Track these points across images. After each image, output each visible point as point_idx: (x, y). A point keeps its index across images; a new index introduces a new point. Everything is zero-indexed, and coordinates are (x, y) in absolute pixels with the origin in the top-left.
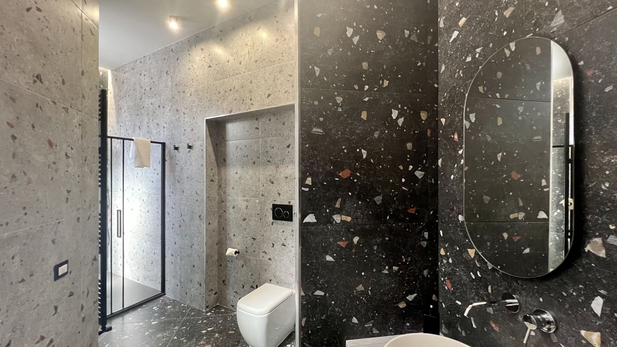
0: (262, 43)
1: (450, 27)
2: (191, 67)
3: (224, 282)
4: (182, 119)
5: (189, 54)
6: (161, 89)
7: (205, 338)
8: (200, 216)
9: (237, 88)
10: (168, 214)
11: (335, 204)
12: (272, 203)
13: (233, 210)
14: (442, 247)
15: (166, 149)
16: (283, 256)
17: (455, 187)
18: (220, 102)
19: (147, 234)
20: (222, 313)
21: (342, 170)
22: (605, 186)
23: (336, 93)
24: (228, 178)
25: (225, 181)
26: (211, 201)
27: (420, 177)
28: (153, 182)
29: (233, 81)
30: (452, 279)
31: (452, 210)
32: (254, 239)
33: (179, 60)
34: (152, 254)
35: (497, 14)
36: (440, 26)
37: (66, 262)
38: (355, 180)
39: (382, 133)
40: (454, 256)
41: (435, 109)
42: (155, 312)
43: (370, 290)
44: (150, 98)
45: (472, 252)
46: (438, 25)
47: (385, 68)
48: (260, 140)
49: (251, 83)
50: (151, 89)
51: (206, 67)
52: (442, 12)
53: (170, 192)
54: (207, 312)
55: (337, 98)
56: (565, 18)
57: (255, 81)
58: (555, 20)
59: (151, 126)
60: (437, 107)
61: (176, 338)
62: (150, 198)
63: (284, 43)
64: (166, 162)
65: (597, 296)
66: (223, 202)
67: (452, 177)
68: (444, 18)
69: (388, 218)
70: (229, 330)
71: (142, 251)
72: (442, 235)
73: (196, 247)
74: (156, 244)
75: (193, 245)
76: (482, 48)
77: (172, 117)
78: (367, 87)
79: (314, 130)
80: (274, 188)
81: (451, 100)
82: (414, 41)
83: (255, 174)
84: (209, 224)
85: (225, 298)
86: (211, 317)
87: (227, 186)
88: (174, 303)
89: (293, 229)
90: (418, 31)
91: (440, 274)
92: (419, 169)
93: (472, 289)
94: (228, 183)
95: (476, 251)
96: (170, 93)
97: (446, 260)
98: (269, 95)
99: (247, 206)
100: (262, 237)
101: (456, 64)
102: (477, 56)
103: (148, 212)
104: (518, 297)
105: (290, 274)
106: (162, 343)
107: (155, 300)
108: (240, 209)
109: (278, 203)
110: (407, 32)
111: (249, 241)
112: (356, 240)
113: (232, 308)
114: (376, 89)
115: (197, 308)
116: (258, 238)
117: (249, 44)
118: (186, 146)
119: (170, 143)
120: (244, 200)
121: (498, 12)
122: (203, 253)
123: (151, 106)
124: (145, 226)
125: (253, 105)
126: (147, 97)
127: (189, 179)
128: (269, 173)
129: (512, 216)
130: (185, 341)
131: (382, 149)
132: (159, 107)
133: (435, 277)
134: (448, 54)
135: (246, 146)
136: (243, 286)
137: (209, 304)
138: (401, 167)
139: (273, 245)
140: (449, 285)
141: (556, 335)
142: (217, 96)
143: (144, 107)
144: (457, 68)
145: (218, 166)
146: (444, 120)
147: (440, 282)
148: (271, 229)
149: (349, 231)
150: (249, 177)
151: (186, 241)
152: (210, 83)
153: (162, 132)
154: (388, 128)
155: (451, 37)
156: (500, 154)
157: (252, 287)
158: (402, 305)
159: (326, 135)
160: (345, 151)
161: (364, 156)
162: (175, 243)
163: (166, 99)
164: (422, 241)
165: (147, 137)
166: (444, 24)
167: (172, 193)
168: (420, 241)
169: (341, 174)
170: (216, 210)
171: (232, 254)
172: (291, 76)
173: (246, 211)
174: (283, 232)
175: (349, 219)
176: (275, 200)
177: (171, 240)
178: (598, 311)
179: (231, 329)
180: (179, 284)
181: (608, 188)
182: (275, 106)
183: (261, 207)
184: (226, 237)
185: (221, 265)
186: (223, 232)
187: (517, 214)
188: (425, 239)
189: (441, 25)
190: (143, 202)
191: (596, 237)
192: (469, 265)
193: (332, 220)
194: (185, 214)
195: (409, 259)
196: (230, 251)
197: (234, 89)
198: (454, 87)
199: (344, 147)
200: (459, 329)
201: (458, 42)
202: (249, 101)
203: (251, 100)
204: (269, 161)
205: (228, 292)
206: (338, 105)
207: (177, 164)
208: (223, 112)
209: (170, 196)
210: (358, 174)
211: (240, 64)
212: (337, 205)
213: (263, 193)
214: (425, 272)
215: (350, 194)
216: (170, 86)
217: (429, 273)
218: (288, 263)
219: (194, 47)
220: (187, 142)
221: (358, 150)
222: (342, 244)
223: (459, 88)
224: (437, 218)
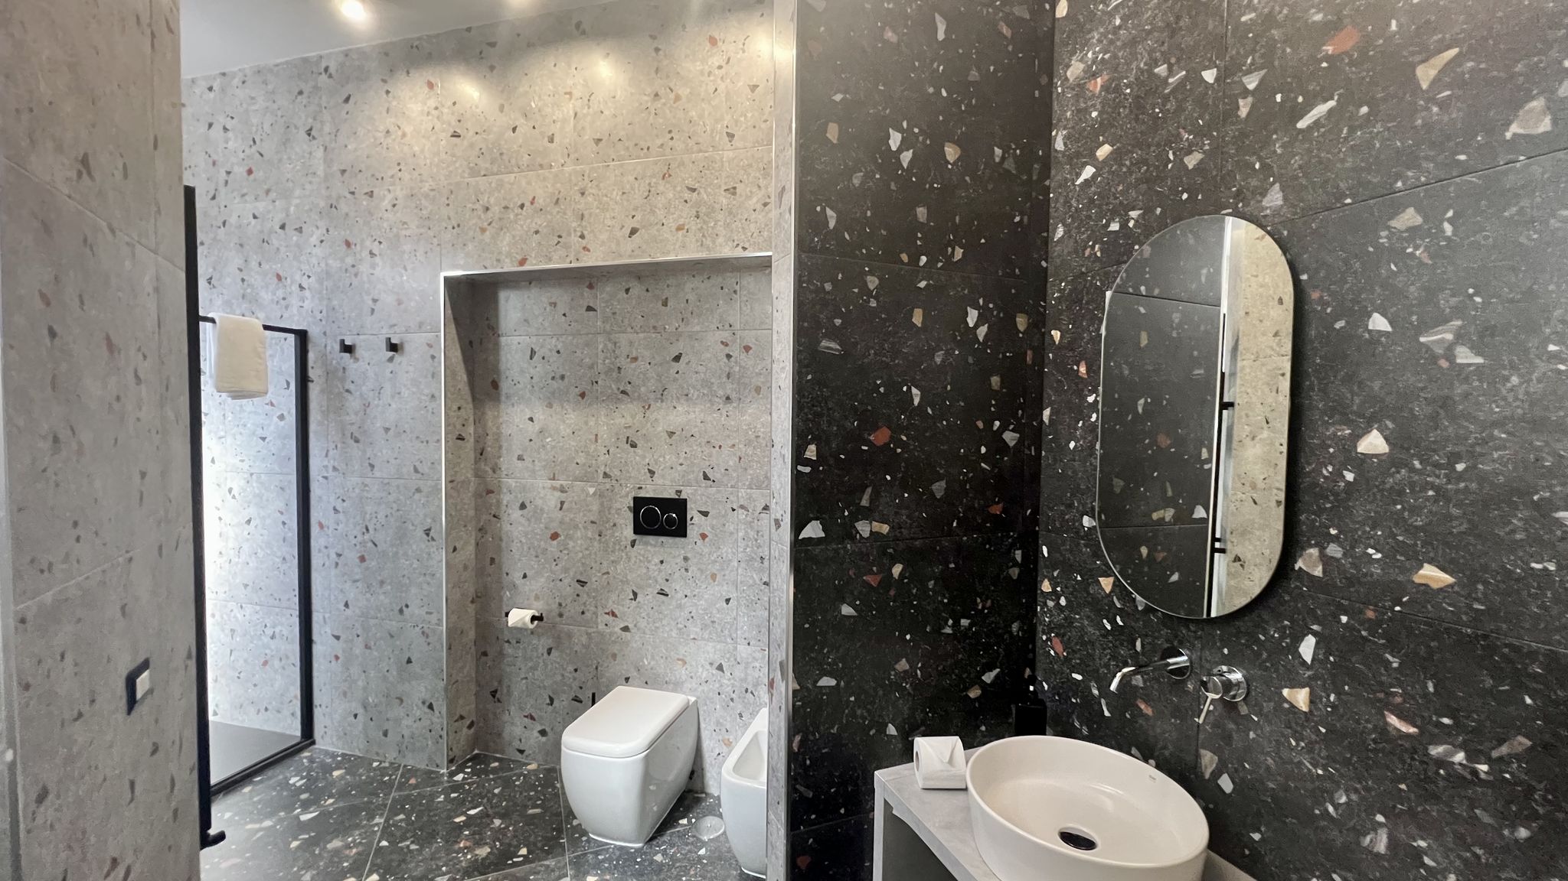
0: (614, 97)
1: (1078, 155)
2: (392, 129)
3: (494, 696)
4: (364, 268)
5: (388, 92)
6: (289, 176)
7: (467, 833)
8: (427, 532)
9: (540, 202)
10: (321, 526)
11: (861, 499)
12: (633, 494)
13: (521, 512)
14: (1046, 577)
15: (310, 347)
16: (661, 620)
17: (1076, 464)
18: (488, 233)
19: (246, 586)
20: (495, 771)
21: (875, 428)
22: (1327, 470)
23: (867, 269)
24: (506, 430)
25: (497, 440)
26: (458, 492)
27: (1012, 444)
28: (263, 439)
29: (529, 183)
30: (1064, 635)
31: (1070, 506)
32: (582, 583)
33: (352, 100)
34: (266, 640)
35: (1171, 157)
36: (1056, 146)
37: (145, 665)
38: (899, 450)
39: (949, 353)
40: (1072, 593)
41: (1042, 310)
42: (300, 790)
43: (919, 669)
44: (247, 197)
45: (1107, 584)
46: (1050, 144)
47: (957, 221)
48: (600, 339)
49: (583, 194)
50: (250, 172)
51: (444, 134)
52: (1059, 120)
53: (326, 467)
54: (452, 774)
55: (869, 278)
56: (1285, 199)
57: (593, 191)
58: (1268, 197)
59: (255, 279)
60: (1044, 307)
61: (384, 843)
62: (254, 485)
63: (675, 105)
64: (311, 385)
65: (1307, 635)
66: (491, 492)
67: (1072, 445)
68: (1064, 132)
69: (955, 524)
70: (526, 807)
71: (228, 632)
72: (1046, 555)
73: (415, 610)
74: (277, 610)
75: (407, 606)
76: (1141, 212)
77: (330, 262)
78: (924, 259)
79: (824, 343)
80: (638, 459)
81: (1074, 299)
82: (1008, 171)
83: (586, 423)
84: (455, 549)
85: (499, 735)
86: (468, 784)
87: (504, 451)
88: (349, 762)
89: (689, 555)
90: (1018, 151)
91: (1040, 628)
92: (1011, 427)
93: (1104, 649)
94: (505, 445)
95: (1117, 581)
96: (323, 192)
97: (1053, 600)
98: (633, 232)
99: (562, 503)
100: (605, 576)
101: (1087, 230)
102: (1131, 224)
103: (249, 522)
104: (1188, 652)
105: (678, 660)
106: (351, 861)
107: (288, 762)
108: (542, 510)
109: (648, 493)
110: (998, 151)
111: (568, 588)
112: (897, 570)
113: (519, 757)
114: (940, 265)
115: (423, 767)
116: (595, 579)
117: (576, 93)
118: (384, 346)
119: (325, 333)
120: (554, 488)
121: (1174, 154)
122: (438, 625)
123: (253, 221)
124: (237, 563)
125: (589, 250)
126: (235, 193)
127: (391, 433)
128: (623, 421)
129: (1155, 516)
130: (413, 847)
131: (949, 387)
132: (283, 227)
133: (1031, 633)
134: (1071, 206)
135: (558, 352)
136: (552, 700)
137: (456, 752)
138: (980, 424)
139: (635, 594)
140: (1059, 648)
141: (1247, 704)
142: (480, 218)
143: (224, 223)
144: (1089, 238)
145: (474, 398)
146: (1059, 333)
147: (1039, 644)
148: (629, 558)
149: (885, 553)
150: (569, 431)
151: (382, 597)
152: (458, 179)
153: (294, 301)
154: (959, 345)
155: (1078, 175)
156: (1142, 401)
157: (577, 700)
158: (974, 693)
159: (845, 355)
160: (882, 390)
161: (916, 401)
162: (347, 605)
163: (306, 208)
164: (1011, 567)
165: (238, 312)
166: (1065, 144)
167: (335, 469)
168: (1008, 568)
169: (872, 438)
170: (472, 513)
171: (524, 624)
172: (694, 190)
173: (560, 514)
174: (662, 562)
175: (885, 529)
176: (640, 488)
177: (332, 597)
178: (1308, 657)
179: (530, 803)
180: (360, 711)
181: (1330, 473)
182: (648, 260)
183: (602, 504)
184: (499, 581)
185: (485, 654)
186: (490, 569)
187: (1162, 511)
188: (1016, 564)
189: (1059, 145)
190: (229, 497)
191: (1311, 546)
192: (1101, 607)
193: (854, 532)
194: (378, 526)
195: (989, 603)
196: (519, 617)
197: (532, 203)
198: (1083, 273)
199: (878, 382)
200: (1077, 724)
201: (1093, 189)
202: (574, 239)
203: (582, 237)
204: (623, 392)
205: (506, 717)
206: (869, 294)
207: (348, 391)
208: (498, 261)
209: (326, 478)
210: (904, 438)
211: (551, 140)
212: (865, 502)
213: (608, 470)
214: (1015, 627)
215: (888, 478)
216: (320, 172)
217: (1020, 629)
218: (674, 635)
219: (405, 74)
220: (386, 332)
221: (905, 389)
222: (872, 580)
223: (1093, 277)
224: (1036, 523)
